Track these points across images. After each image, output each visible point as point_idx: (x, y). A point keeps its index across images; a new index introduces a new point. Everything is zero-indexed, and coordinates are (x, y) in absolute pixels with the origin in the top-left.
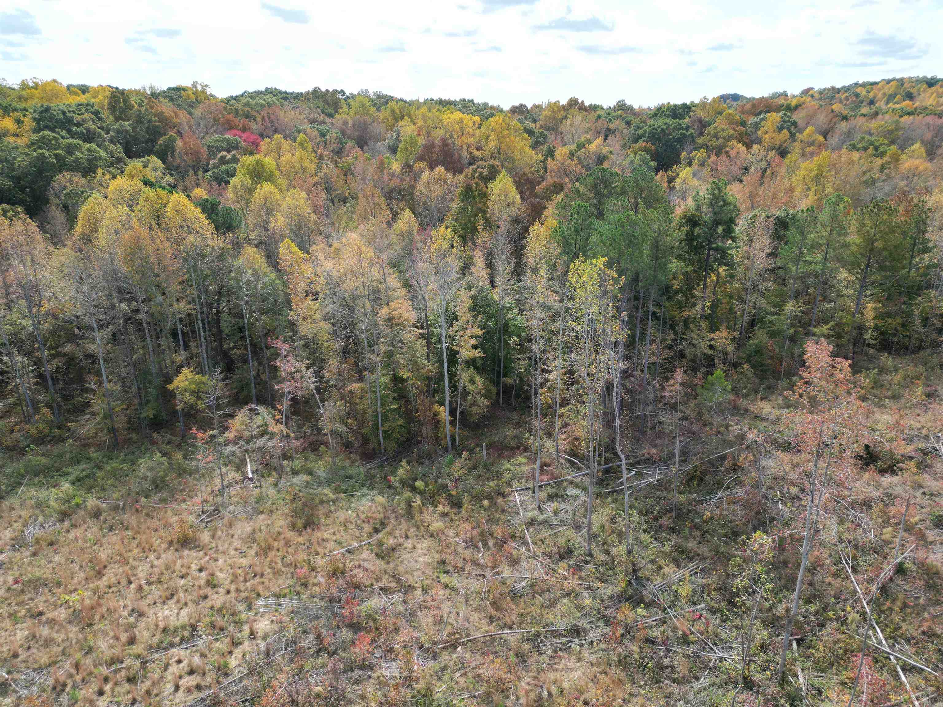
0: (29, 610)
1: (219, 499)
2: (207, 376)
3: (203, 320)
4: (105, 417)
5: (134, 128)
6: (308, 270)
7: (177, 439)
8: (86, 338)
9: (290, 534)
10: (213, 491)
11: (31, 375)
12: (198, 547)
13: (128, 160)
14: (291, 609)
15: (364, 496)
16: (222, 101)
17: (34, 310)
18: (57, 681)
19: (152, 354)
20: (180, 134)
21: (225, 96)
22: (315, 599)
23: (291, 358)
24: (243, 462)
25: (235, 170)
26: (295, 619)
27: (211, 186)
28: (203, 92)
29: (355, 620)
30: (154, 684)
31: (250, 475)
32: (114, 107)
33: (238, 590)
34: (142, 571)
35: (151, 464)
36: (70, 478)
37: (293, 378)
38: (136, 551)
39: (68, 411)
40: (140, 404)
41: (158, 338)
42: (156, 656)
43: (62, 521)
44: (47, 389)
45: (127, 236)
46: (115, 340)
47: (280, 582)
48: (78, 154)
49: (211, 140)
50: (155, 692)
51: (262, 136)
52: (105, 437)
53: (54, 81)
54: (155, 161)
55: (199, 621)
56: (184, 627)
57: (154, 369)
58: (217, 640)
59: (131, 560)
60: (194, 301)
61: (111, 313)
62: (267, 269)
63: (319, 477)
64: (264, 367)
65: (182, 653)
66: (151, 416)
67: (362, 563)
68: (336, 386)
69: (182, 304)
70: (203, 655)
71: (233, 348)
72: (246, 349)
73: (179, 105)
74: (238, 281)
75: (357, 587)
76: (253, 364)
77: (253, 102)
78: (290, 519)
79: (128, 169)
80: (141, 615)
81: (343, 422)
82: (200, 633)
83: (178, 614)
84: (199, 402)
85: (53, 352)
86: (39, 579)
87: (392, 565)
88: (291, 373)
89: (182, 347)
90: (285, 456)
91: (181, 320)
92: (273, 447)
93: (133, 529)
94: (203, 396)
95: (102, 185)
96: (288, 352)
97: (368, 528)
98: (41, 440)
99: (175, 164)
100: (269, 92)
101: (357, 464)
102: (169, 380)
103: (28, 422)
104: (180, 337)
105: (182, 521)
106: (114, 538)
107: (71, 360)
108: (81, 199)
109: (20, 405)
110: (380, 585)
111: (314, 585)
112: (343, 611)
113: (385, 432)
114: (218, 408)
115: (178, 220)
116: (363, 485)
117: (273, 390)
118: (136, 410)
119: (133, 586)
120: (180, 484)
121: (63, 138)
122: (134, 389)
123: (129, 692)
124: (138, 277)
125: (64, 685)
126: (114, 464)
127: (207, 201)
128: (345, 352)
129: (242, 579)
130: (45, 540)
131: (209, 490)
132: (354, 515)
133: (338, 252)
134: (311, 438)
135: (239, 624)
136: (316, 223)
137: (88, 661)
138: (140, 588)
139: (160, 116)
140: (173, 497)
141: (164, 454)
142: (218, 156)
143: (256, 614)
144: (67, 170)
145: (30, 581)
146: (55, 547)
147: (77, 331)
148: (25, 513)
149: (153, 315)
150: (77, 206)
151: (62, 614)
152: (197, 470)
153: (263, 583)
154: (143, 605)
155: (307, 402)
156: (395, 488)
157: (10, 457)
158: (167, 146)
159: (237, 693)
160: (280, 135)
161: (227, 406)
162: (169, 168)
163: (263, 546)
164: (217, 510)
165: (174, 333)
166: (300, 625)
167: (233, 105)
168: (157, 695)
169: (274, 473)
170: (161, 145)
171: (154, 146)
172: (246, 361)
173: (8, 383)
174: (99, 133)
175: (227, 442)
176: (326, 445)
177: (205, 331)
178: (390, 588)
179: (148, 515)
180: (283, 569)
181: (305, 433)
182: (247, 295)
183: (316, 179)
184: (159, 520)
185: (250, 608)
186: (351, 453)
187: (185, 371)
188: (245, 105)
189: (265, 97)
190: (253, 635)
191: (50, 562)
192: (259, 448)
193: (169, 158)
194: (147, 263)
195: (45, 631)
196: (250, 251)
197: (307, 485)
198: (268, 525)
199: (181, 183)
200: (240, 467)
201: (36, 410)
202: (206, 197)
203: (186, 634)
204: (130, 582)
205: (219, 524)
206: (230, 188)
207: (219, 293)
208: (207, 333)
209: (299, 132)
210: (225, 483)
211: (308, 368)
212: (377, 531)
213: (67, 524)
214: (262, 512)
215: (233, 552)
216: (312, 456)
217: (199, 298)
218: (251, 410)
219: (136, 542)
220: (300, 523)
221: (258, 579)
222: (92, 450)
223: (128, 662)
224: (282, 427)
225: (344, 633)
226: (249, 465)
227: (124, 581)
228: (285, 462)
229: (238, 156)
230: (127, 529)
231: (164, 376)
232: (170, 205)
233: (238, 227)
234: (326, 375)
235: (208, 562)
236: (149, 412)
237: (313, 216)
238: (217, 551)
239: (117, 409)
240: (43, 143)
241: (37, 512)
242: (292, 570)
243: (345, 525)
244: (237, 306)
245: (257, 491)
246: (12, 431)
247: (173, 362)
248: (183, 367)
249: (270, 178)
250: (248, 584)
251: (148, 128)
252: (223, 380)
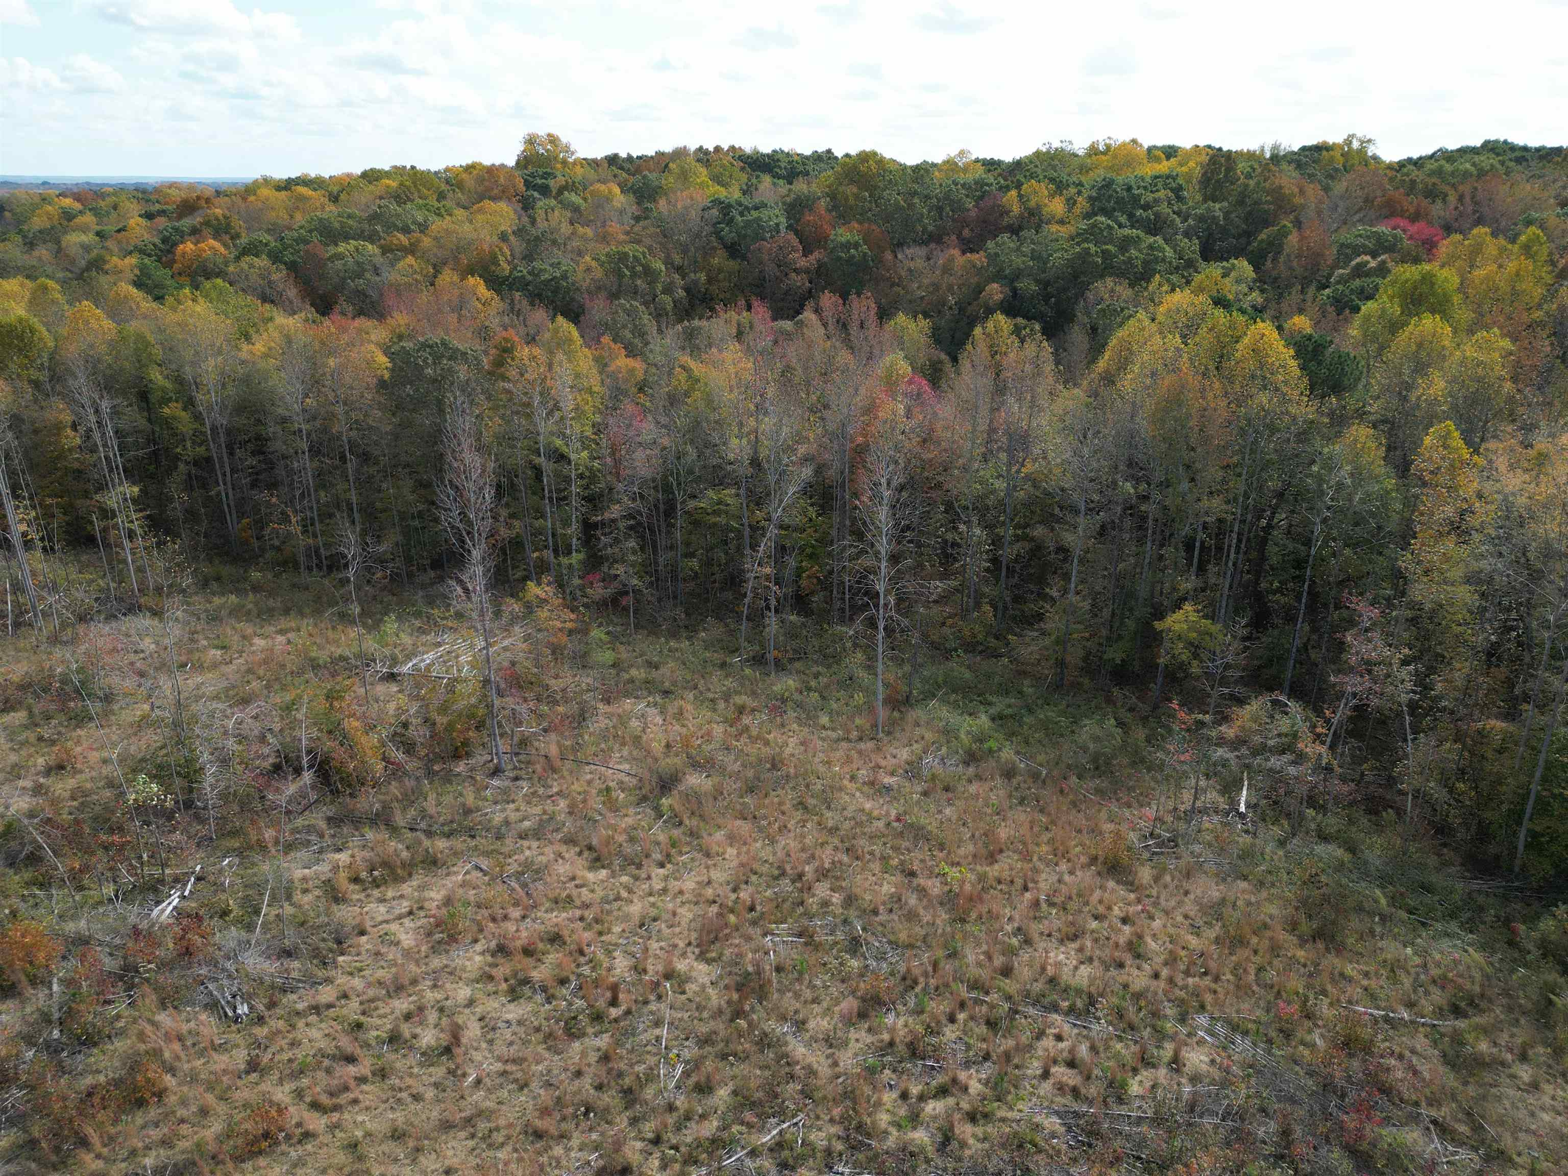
0: (902, 863)
1: (1182, 826)
2: (1219, 626)
3: (1240, 534)
4: (1057, 642)
5: (1227, 214)
6: (1470, 485)
7: (1144, 708)
8: (1067, 523)
9: (1283, 936)
10: (1175, 809)
11: (985, 557)
12: (1131, 886)
13: (1202, 264)
14: (1250, 1060)
15: (1447, 935)
16: (1390, 166)
17: (1014, 469)
18: (909, 970)
19: (1146, 569)
20: (1298, 224)
21: (1396, 159)
22: (1297, 1068)
23: (1376, 635)
24: (1237, 784)
25: (1376, 288)
26: (1253, 1081)
27: (1324, 314)
28: (1362, 151)
29: (1364, 1146)
30: (1017, 1048)
31: (1242, 808)
32: (1209, 180)
33: (1171, 981)
34: (1046, 881)
35: (1098, 732)
36: (992, 711)
37: (1369, 672)
38: (1045, 848)
39: (1014, 618)
40: (1108, 639)
41: (1162, 545)
42: (1031, 1011)
43: (967, 764)
44: (997, 580)
45: (1166, 382)
46: (1101, 535)
47: (1245, 1006)
48: (1134, 252)
49: (1347, 236)
50: (1016, 1061)
51: (1448, 229)
52: (1048, 671)
53: (1134, 141)
54: (1244, 267)
55: (1102, 996)
56: (1079, 992)
57: (1143, 591)
58: (1120, 1039)
59: (1035, 859)
60: (1235, 499)
61: (1110, 492)
62: (1380, 468)
63: (1366, 863)
64: (1321, 637)
65: (1067, 1027)
66: (1118, 662)
67: (1407, 1053)
68: (1452, 712)
69: (1216, 503)
70: (1093, 1048)
71: (1275, 592)
72: (1298, 598)
73: (1310, 176)
74: (1320, 480)
75: (1386, 1090)
76: (1303, 627)
77: (1448, 167)
78: (1290, 910)
79: (1198, 278)
80: (1028, 942)
81: (1445, 782)
82: (1099, 1014)
83: (1076, 968)
84: (1195, 663)
85: (1019, 532)
86: (923, 828)
87: (1471, 1090)
88: (1368, 663)
89: (1194, 569)
90: (1312, 801)
91: (1205, 526)
92: (1296, 778)
93: (1049, 814)
94: (1204, 655)
95: (1153, 301)
96: (1374, 624)
97: (1438, 996)
98: (971, 647)
99: (1274, 273)
100: (1490, 147)
101: (1452, 870)
102: (1160, 615)
103: (963, 618)
104: (1196, 552)
105: (1118, 835)
106: (1021, 816)
107: (1037, 549)
108: (1119, 320)
109: (962, 593)
110: (1434, 1113)
111: (1303, 1043)
112: (1345, 1117)
113: (1534, 835)
114: (1223, 682)
115: (1251, 365)
116: (1453, 915)
117: (1325, 681)
118: (1100, 644)
119: (1028, 895)
120: (1129, 777)
121: (1120, 226)
122: (1106, 613)
123: (984, 1040)
124: (1164, 446)
125: (916, 982)
126: (1050, 713)
127: (1309, 338)
128: (1492, 654)
129: (1182, 967)
130: (941, 781)
131: (1170, 805)
132: (1417, 960)
133: (1542, 459)
134: (1372, 788)
135: (1160, 1035)
136: (1511, 399)
137: (948, 967)
138: (1036, 904)
139: (1277, 193)
140: (1115, 793)
141: (1121, 724)
142: (1353, 263)
143: (1189, 1035)
144: (1111, 275)
145: (911, 825)
146: (950, 795)
147: (1057, 511)
148: (929, 736)
149: (1165, 508)
150: (1110, 330)
151: (935, 888)
152: (1161, 767)
153: (1215, 992)
154: (1035, 928)
155: (1382, 722)
156: (1526, 952)
157: (932, 657)
158: (1271, 244)
159: (1128, 1137)
160: (1487, 230)
161: (1236, 682)
162: (1262, 280)
163: (1232, 932)
164: (1173, 841)
165: (1189, 546)
166: (1258, 1094)
167: (1407, 175)
168: (1017, 1067)
169: (1285, 823)
170: (1262, 241)
171: (1249, 243)
172: (1291, 619)
173: (956, 560)
174: (1173, 221)
175: (1221, 741)
176: (1400, 812)
177: (1237, 552)
178: (1453, 1131)
179: (1074, 804)
180: (1255, 988)
181: (1362, 774)
182: (1329, 508)
183: (1538, 315)
184: (1087, 819)
185: (1182, 1019)
186: (1445, 845)
187: (1188, 607)
188: (1432, 173)
189: (1476, 159)
190: (1176, 1064)
191: (940, 812)
192: (1270, 770)
193: (1269, 264)
194: (1183, 427)
195: (913, 900)
196: (1360, 433)
197: (1340, 867)
198: (1249, 904)
199: (1273, 305)
200: (1230, 788)
201: (978, 605)
202: (1309, 331)
203: (1079, 1004)
204: (1026, 888)
205: (1172, 864)
206: (1357, 320)
207: (1280, 495)
208: (1241, 556)
209: (1529, 223)
210: (1199, 804)
211: (1405, 662)
212: (1457, 1011)
213: (971, 770)
214: (1245, 878)
215: (1180, 919)
216: (1364, 821)
217: (1246, 496)
218: (1275, 703)
219: (1049, 835)
220: (1306, 927)
221: (1207, 981)
222: (1026, 682)
223: (993, 997)
224: (1323, 749)
225: (1335, 1155)
226: (1245, 792)
227: (1019, 882)
228: (1310, 812)
229: (1390, 264)
230: (1042, 811)
231: (1153, 606)
232: (1246, 340)
233: (1352, 388)
234: (1439, 686)
235: (1138, 913)
236: (1116, 654)
237: (1508, 386)
238: (1156, 904)
239: (1075, 636)
240: (1092, 233)
241: (943, 740)
242: (1271, 997)
243: (1394, 968)
244: (1307, 523)
245: (1248, 839)
246: (944, 624)
247: (1174, 589)
248: (1186, 599)
249: (1440, 307)
250: (1190, 980)
251: (1250, 213)
252: (1244, 639)
